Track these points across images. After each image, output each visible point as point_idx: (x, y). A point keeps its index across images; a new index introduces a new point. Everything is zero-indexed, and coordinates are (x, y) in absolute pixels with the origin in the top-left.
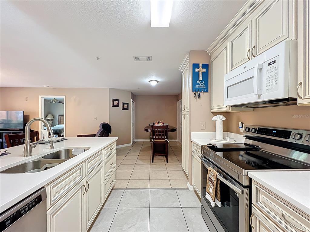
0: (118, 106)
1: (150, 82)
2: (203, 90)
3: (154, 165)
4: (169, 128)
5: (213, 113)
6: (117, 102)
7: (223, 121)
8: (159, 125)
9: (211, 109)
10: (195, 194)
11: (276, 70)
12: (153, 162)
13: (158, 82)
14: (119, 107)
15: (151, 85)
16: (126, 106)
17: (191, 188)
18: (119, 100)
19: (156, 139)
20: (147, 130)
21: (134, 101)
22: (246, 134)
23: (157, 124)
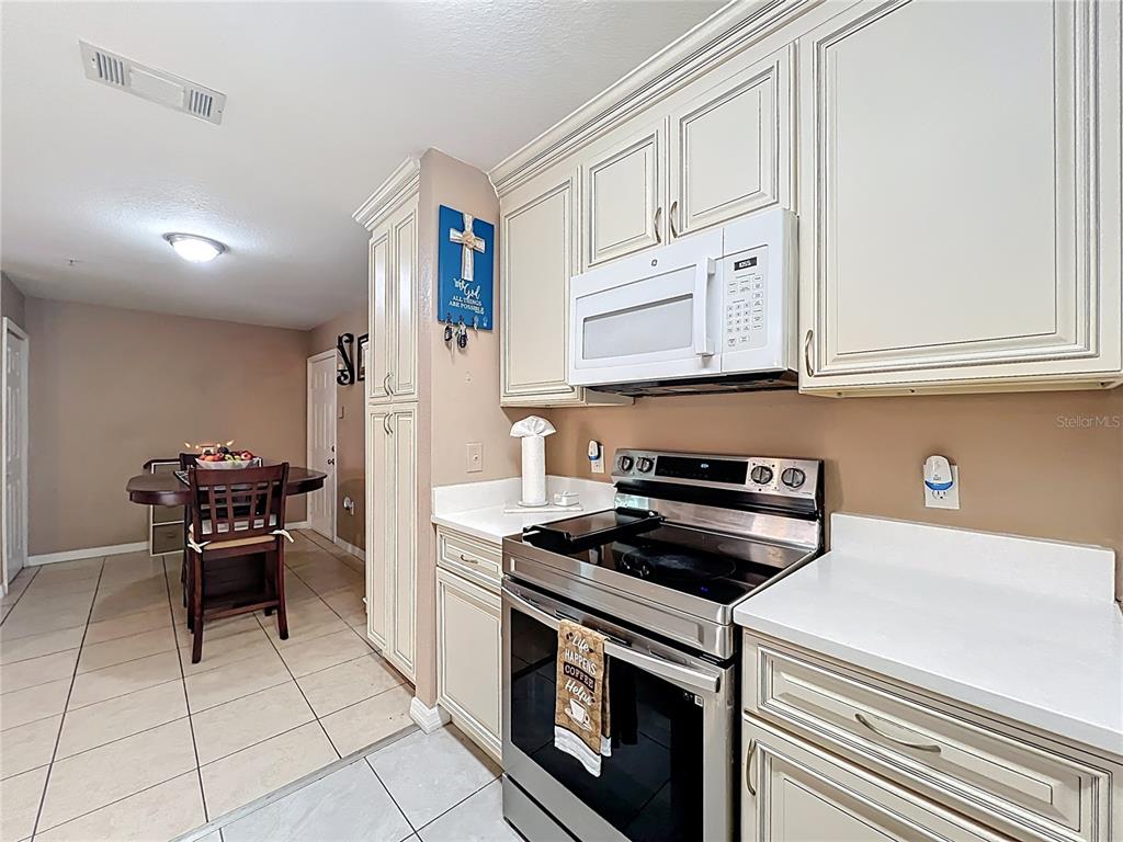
1: (169, 237)
2: (476, 319)
3: (204, 676)
4: (294, 478)
5: (508, 410)
7: (545, 437)
8: (228, 464)
9: (502, 394)
10: (451, 737)
11: (758, 286)
12: (196, 660)
13: (222, 248)
15: (181, 258)
17: (428, 717)
19: (215, 537)
20: (148, 498)
21: (23, 328)
22: (616, 479)
23: (214, 461)
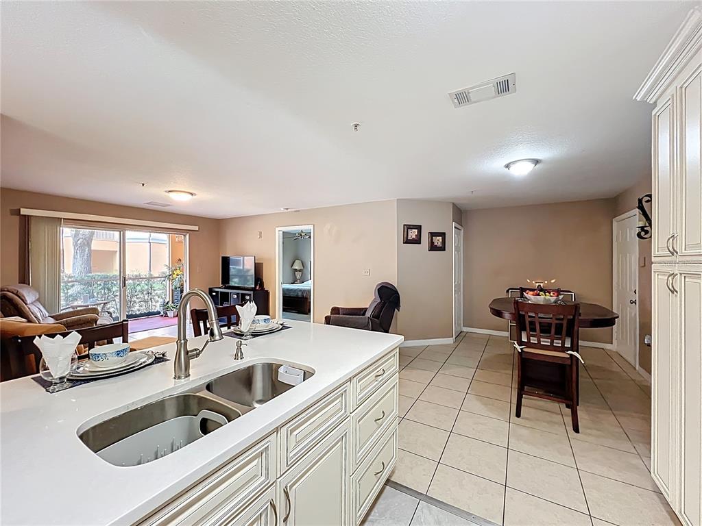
0: (417, 241)
1: (507, 166)
3: (521, 429)
4: (584, 315)
6: (415, 232)
8: (540, 298)
12: (518, 415)
13: (537, 162)
14: (420, 243)
16: (438, 241)
18: (421, 226)
19: (529, 344)
20: (498, 313)
21: (461, 225)
23: (533, 295)
